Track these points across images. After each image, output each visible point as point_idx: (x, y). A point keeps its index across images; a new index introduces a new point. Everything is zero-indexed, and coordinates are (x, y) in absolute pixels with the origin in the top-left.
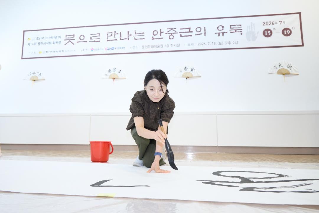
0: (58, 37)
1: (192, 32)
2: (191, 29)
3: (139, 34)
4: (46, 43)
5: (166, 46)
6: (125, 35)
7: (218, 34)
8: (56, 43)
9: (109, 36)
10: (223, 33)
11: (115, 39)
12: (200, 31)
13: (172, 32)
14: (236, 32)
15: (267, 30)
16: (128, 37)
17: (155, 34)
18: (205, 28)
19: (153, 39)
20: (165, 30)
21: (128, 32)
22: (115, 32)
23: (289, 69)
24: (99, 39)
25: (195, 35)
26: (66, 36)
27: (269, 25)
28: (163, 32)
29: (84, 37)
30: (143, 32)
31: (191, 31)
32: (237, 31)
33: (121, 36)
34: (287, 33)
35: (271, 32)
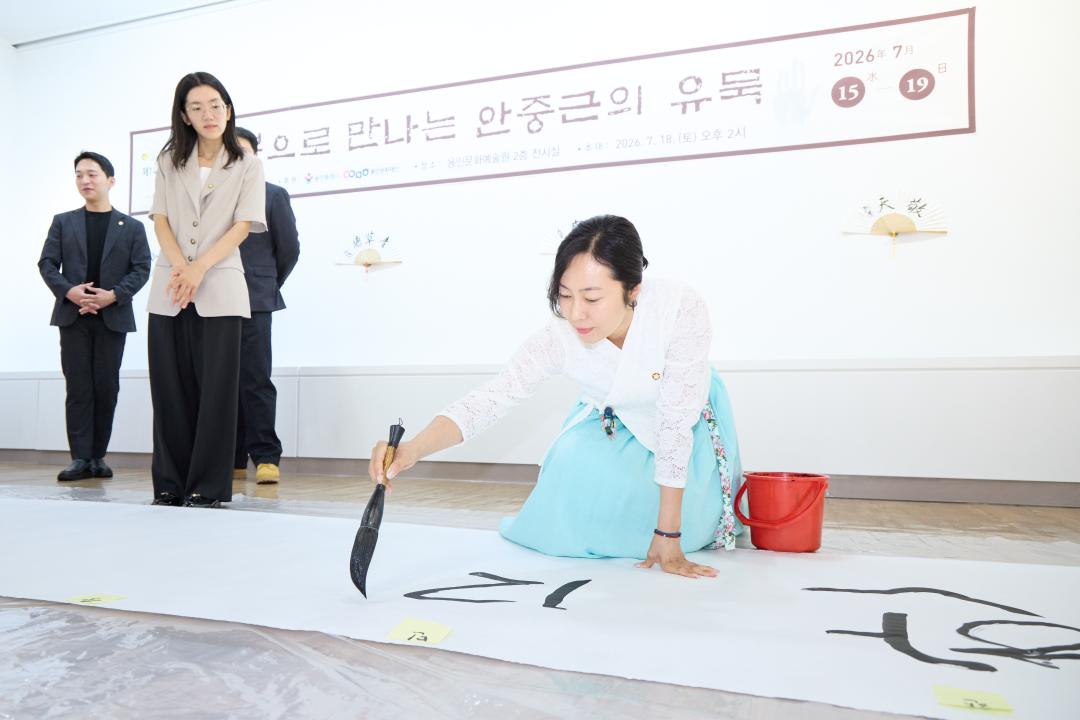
1: (598, 104)
2: (595, 95)
3: (441, 120)
5: (518, 157)
6: (398, 130)
7: (681, 106)
9: (355, 134)
10: (697, 103)
11: (371, 142)
12: (624, 101)
13: (537, 112)
14: (740, 94)
15: (847, 82)
16: (408, 133)
17: (485, 119)
18: (640, 88)
19: (480, 135)
20: (516, 106)
21: (409, 118)
22: (371, 119)
23: (913, 216)
24: (327, 144)
25: (609, 114)
27: (857, 62)
28: (509, 112)
29: (287, 141)
30: (451, 115)
31: (595, 101)
32: (744, 92)
33: (387, 133)
34: (916, 87)
35: (861, 89)
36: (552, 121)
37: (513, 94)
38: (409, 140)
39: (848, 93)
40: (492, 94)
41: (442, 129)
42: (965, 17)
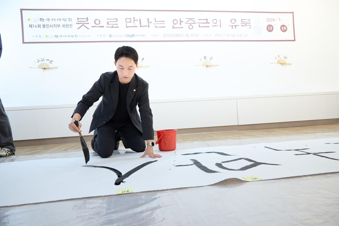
0: (67, 20)
1: (209, 23)
2: (208, 20)
3: (160, 22)
4: (54, 26)
5: (186, 36)
6: (144, 23)
7: (231, 27)
8: (66, 27)
9: (128, 22)
10: (235, 26)
11: (135, 25)
12: (216, 23)
13: (191, 23)
14: (246, 25)
15: (270, 26)
16: (148, 24)
17: (175, 23)
18: (220, 20)
20: (185, 20)
21: (148, 19)
22: (134, 18)
23: (285, 60)
24: (117, 24)
25: (212, 26)
26: (78, 19)
27: (271, 21)
28: (182, 22)
29: (100, 21)
30: (163, 20)
31: (208, 22)
32: (247, 25)
33: (140, 23)
34: (284, 29)
35: (273, 28)
36: (196, 26)
37: (184, 16)
38: (149, 26)
40: (177, 16)
41: (160, 24)
42: (292, 14)
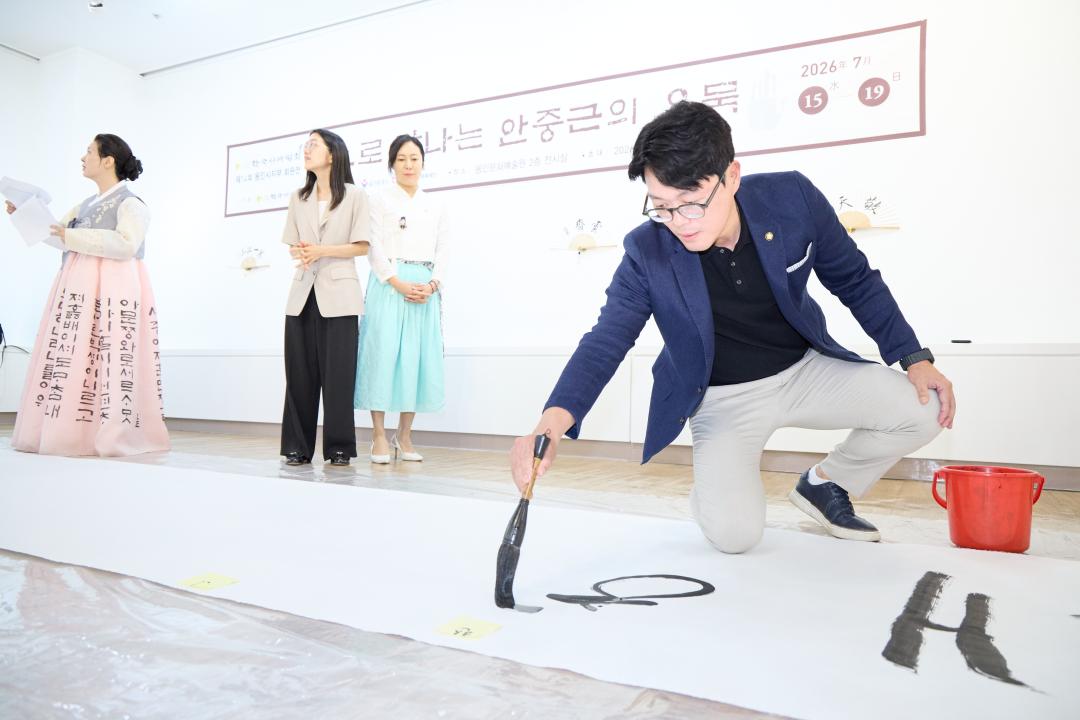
0: (294, 157)
1: (600, 116)
2: (597, 107)
3: (471, 132)
4: (272, 173)
5: (533, 164)
6: (436, 141)
8: (290, 173)
12: (621, 113)
13: (549, 122)
14: (720, 104)
15: (812, 91)
16: (444, 143)
17: (506, 130)
18: (635, 100)
19: (503, 144)
20: (532, 118)
21: (445, 130)
24: (379, 154)
25: (609, 123)
27: (822, 73)
28: (526, 123)
30: (478, 128)
31: (597, 113)
32: (723, 102)
34: (873, 94)
35: (825, 98)
36: (561, 131)
37: (529, 107)
38: (444, 150)
39: (813, 101)
40: (512, 108)
41: (472, 139)
42: (918, 29)
